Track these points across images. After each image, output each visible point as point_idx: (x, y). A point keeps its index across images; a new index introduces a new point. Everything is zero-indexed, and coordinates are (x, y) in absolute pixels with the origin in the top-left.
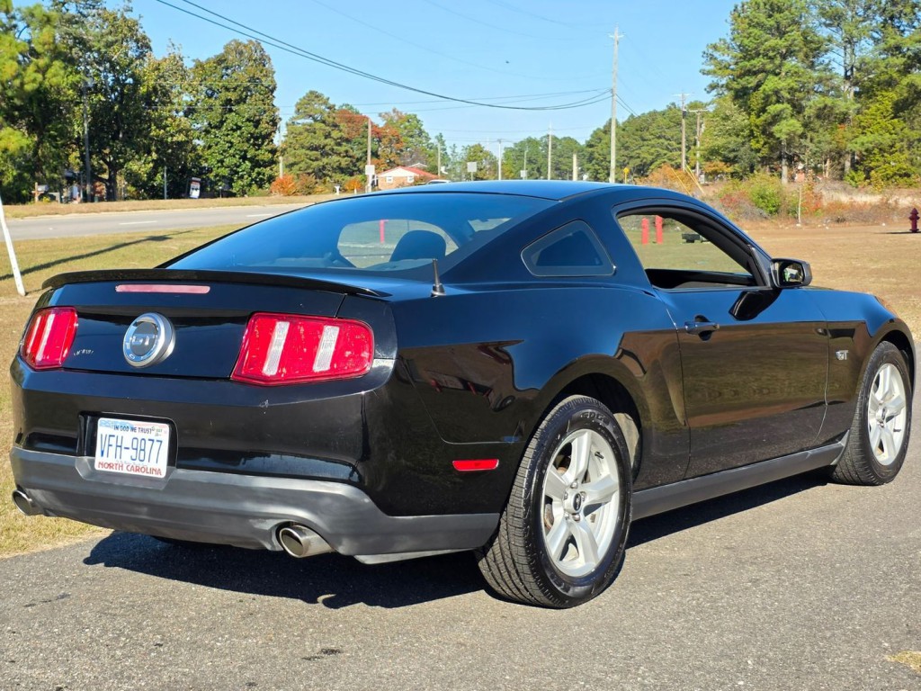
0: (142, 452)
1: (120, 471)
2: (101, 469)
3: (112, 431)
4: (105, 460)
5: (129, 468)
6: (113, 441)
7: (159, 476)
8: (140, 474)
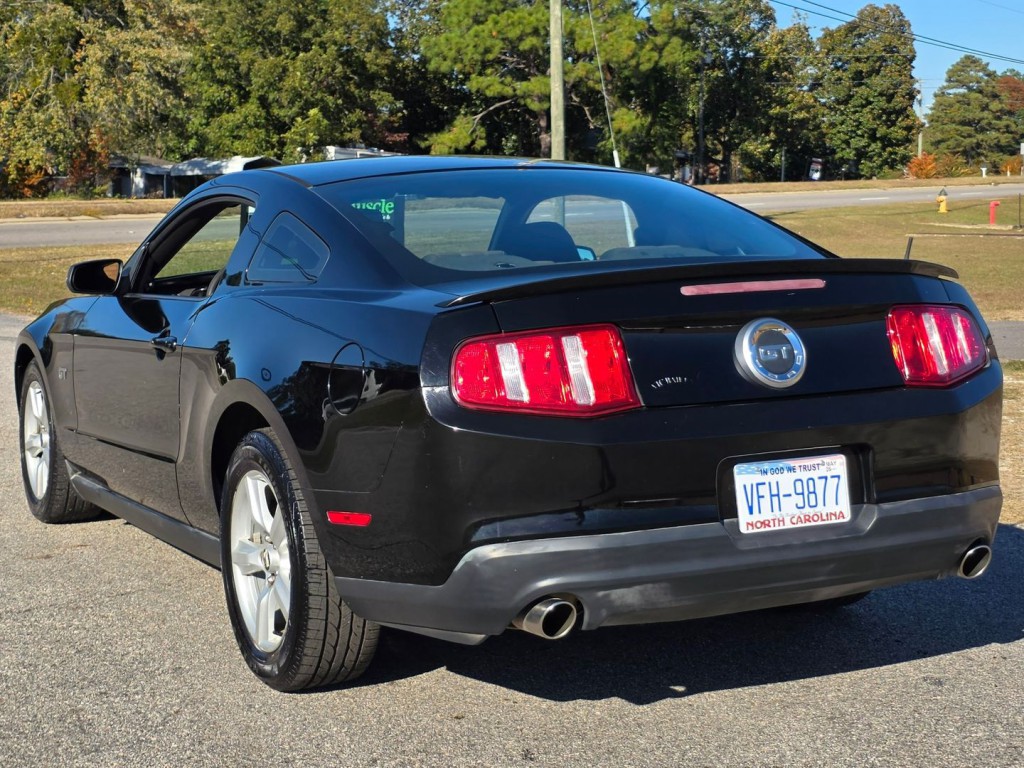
0: (812, 496)
1: (782, 527)
2: (751, 531)
3: (760, 478)
4: (756, 517)
5: (794, 520)
6: (764, 490)
7: (841, 520)
8: (813, 524)
